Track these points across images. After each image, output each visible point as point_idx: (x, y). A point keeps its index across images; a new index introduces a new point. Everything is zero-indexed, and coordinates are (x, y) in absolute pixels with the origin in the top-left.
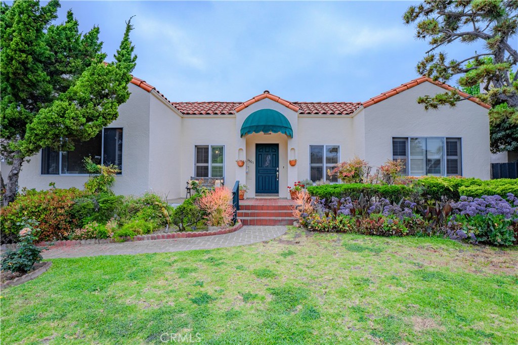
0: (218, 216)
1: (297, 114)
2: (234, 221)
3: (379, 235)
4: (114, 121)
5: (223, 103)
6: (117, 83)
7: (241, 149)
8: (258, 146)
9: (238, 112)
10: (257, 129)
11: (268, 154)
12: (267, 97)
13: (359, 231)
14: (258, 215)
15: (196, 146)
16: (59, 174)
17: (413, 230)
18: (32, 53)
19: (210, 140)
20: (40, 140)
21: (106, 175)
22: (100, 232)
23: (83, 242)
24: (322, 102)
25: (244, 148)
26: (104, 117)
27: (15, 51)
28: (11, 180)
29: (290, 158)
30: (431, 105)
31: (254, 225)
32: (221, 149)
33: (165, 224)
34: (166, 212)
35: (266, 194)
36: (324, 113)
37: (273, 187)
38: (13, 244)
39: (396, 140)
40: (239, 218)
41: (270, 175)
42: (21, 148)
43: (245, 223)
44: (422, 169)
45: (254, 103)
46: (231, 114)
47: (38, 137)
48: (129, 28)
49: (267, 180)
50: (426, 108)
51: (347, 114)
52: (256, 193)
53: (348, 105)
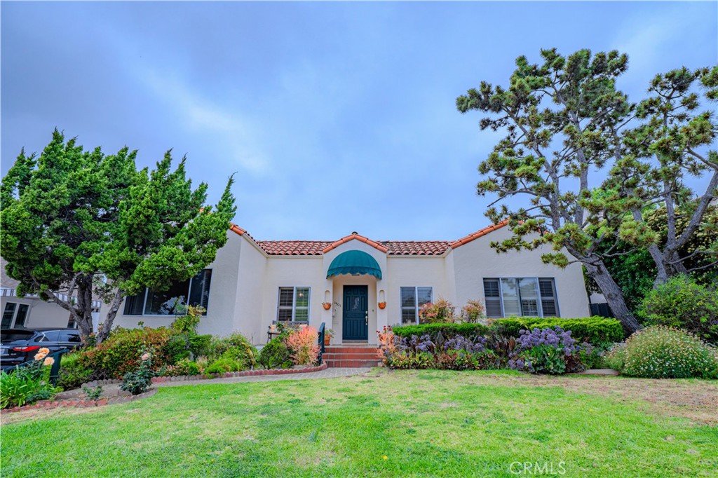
0: (304, 354)
1: (385, 255)
2: (319, 362)
3: (454, 369)
4: (211, 263)
5: (309, 242)
6: (219, 230)
7: (327, 291)
8: (346, 288)
9: (325, 253)
10: (344, 270)
11: (356, 297)
12: (355, 238)
13: (436, 367)
14: (344, 357)
15: (280, 288)
16: (141, 314)
17: (484, 364)
18: (156, 209)
19: (295, 283)
20: (146, 280)
21: (194, 315)
22: (192, 368)
23: (173, 378)
24: (415, 241)
25: (331, 291)
26: (204, 260)
27: (144, 207)
28: (110, 317)
29: (380, 300)
30: (501, 249)
31: (339, 367)
32: (306, 291)
33: (250, 365)
34: (251, 353)
35: (354, 341)
36: (414, 254)
37: (362, 333)
38: (105, 380)
39: (487, 281)
40: (324, 361)
41: (359, 320)
42: (129, 287)
43: (330, 365)
44: (518, 312)
45: (342, 244)
46: (318, 254)
47: (145, 278)
48: (231, 182)
49: (355, 325)
50: (498, 251)
51: (438, 254)
52: (343, 339)
53: (442, 244)
